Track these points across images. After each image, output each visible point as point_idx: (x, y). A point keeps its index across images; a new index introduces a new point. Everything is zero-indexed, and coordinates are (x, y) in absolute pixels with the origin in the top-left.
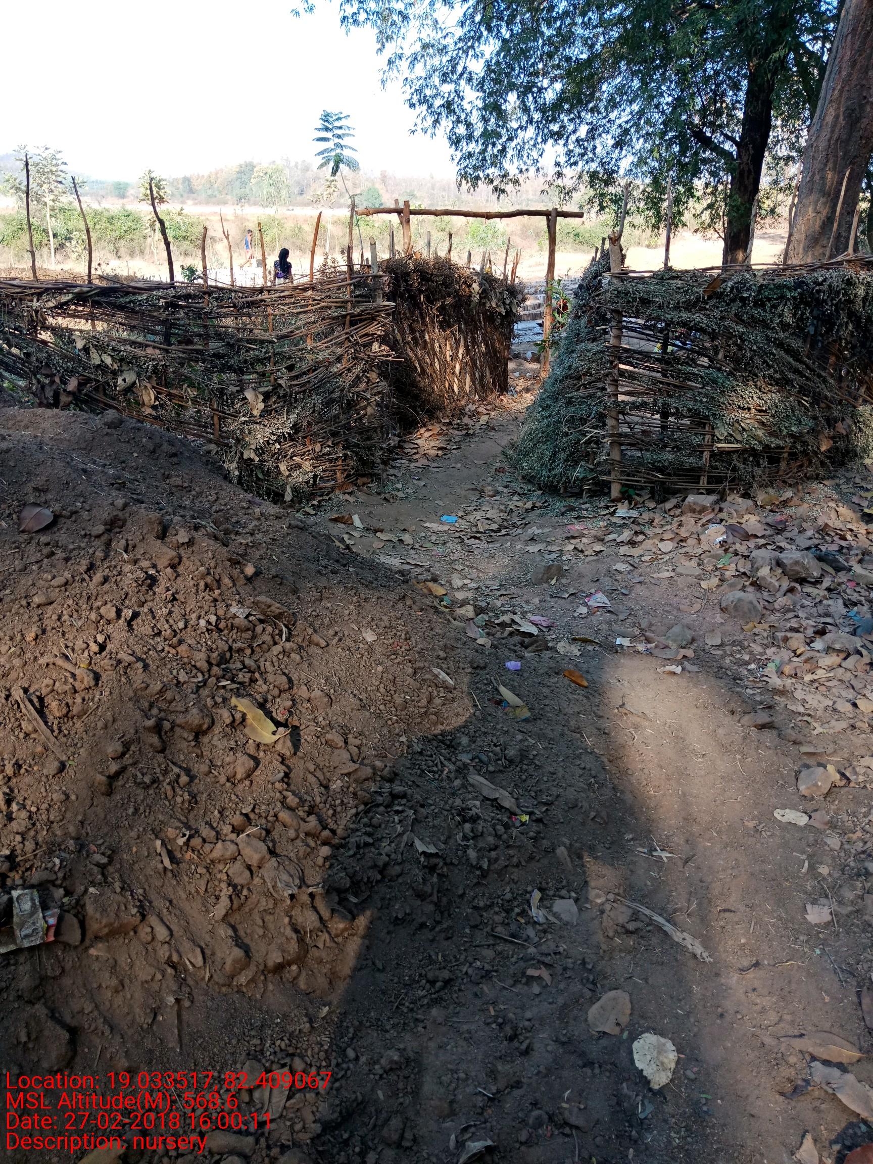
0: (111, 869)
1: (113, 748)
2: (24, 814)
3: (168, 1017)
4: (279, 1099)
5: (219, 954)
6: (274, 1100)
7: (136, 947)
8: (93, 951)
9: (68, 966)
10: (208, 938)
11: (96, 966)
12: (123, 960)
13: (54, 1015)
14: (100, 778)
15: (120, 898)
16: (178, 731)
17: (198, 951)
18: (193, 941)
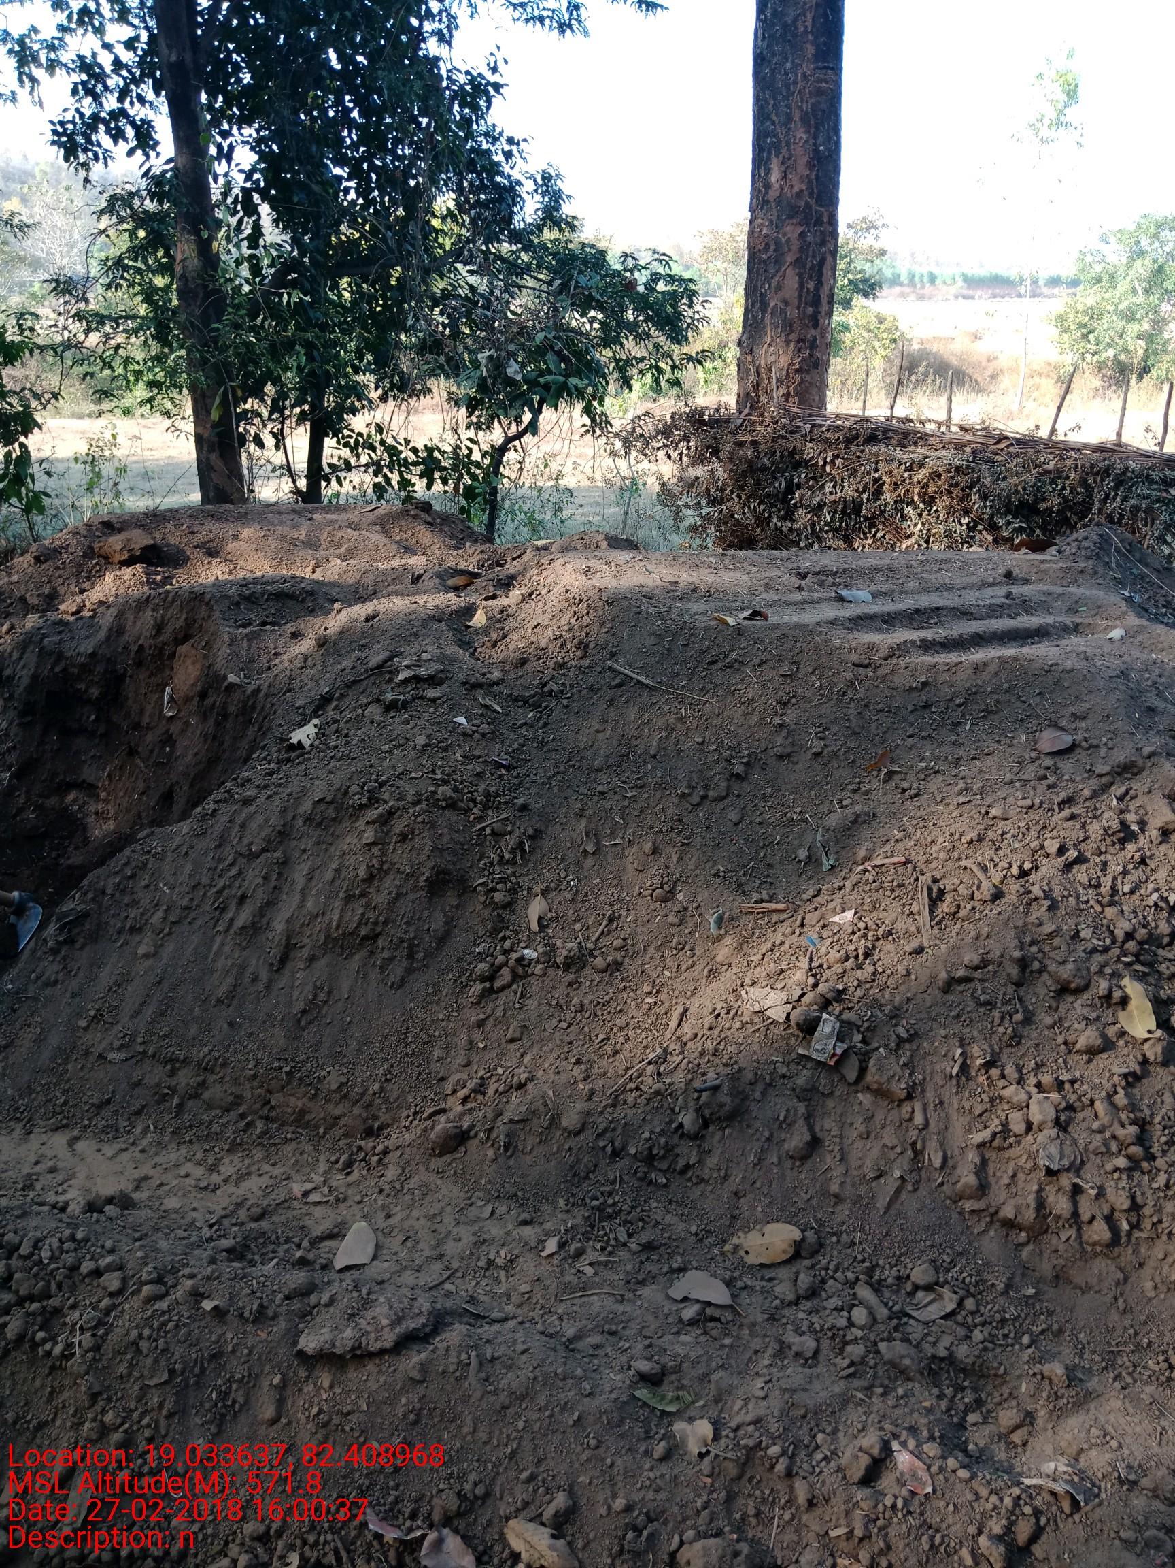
0: (907, 1046)
1: (970, 957)
2: (871, 969)
3: (889, 1185)
4: (934, 1312)
5: (958, 1171)
6: (929, 1309)
7: (894, 1115)
8: (860, 1095)
9: (838, 1093)
10: (956, 1152)
11: (857, 1108)
12: (879, 1118)
13: (808, 1117)
14: (944, 975)
15: (898, 1069)
16: (1045, 976)
17: (941, 1154)
18: (941, 1145)
